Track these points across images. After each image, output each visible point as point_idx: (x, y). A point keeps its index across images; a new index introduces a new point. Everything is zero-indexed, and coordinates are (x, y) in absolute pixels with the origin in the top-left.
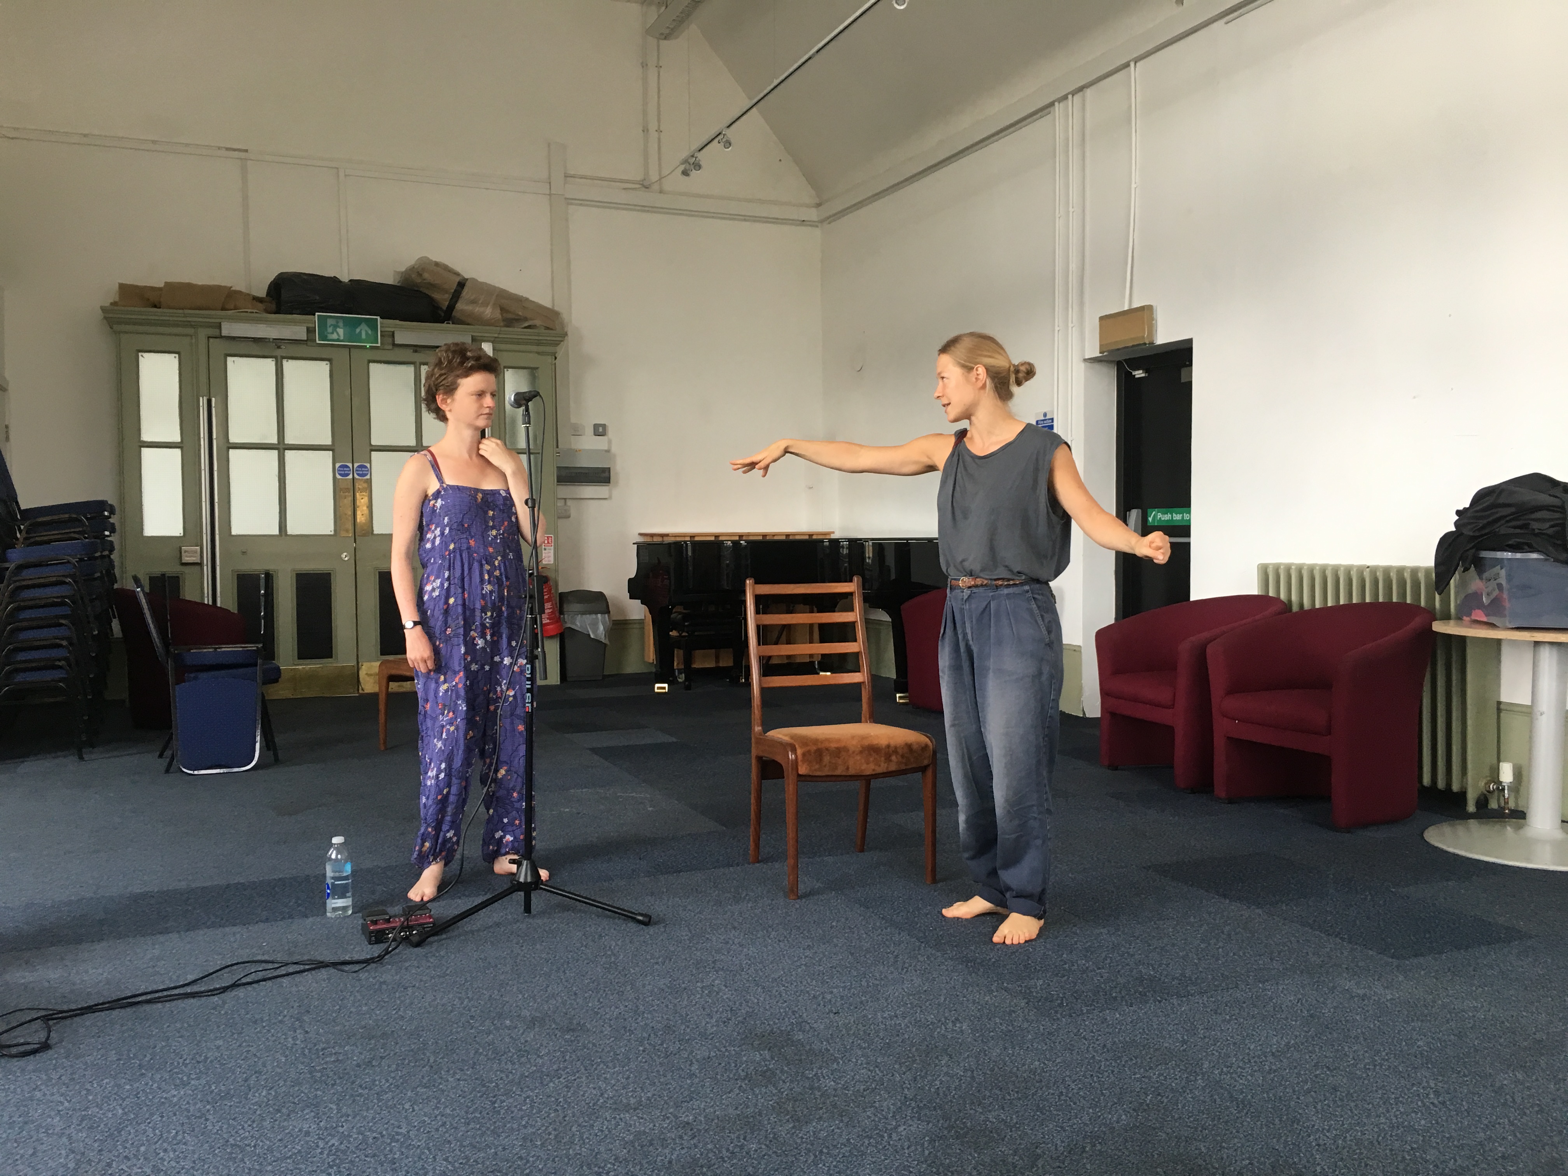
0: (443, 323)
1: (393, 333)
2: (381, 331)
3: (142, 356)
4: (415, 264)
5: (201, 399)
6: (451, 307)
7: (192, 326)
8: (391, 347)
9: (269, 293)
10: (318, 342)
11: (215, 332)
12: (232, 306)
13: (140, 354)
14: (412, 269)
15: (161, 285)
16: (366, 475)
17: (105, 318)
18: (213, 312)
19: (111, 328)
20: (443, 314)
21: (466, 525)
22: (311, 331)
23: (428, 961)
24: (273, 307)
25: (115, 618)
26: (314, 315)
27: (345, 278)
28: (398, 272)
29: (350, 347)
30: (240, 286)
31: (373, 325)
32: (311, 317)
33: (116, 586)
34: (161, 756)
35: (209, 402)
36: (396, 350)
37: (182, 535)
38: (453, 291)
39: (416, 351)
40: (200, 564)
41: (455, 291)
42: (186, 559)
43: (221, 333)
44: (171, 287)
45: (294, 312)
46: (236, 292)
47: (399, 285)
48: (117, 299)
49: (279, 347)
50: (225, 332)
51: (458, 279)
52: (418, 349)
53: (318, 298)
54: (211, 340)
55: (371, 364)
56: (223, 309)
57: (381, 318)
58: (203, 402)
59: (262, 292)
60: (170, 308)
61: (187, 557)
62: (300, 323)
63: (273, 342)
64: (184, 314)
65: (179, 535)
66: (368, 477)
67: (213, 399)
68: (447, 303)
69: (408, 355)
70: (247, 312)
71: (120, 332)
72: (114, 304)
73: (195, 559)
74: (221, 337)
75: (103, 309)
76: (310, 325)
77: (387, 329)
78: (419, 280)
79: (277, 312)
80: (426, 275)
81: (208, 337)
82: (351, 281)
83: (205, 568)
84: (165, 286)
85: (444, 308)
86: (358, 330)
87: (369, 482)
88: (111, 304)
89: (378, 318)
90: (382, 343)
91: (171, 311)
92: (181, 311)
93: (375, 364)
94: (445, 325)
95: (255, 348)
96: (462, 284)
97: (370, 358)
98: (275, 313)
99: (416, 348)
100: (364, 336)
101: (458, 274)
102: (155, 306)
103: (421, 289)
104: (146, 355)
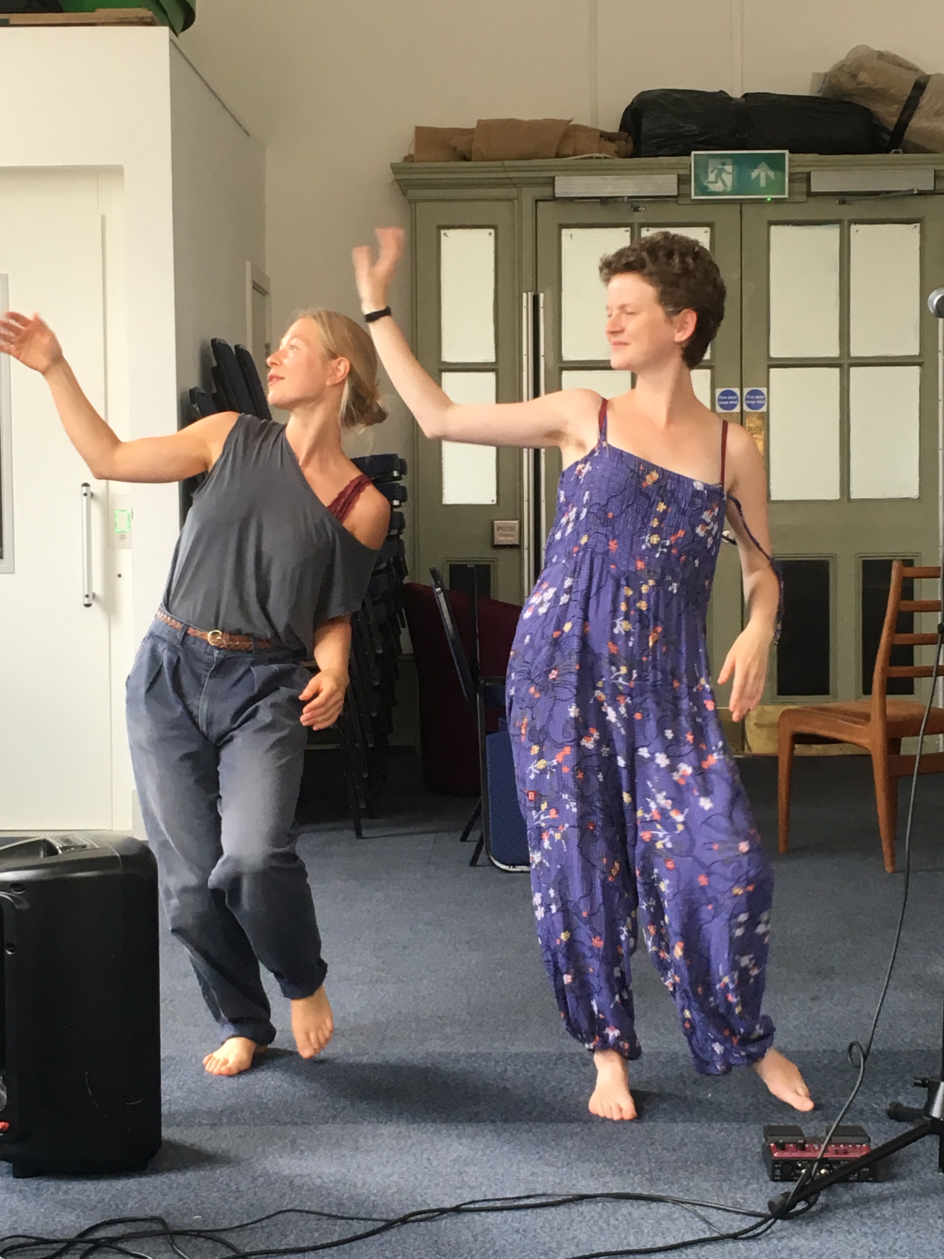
0: (888, 152)
1: (809, 174)
2: (790, 173)
3: (445, 234)
4: (847, 59)
5: (525, 295)
6: (902, 125)
7: (515, 185)
8: (804, 198)
9: (623, 126)
10: (693, 197)
11: (545, 192)
12: (571, 152)
13: (442, 232)
14: (841, 68)
15: (472, 125)
16: (761, 406)
17: (396, 180)
18: (543, 162)
19: (404, 194)
20: (887, 138)
21: (610, 515)
22: (683, 181)
23: (864, 1224)
24: (630, 146)
25: (404, 627)
26: (689, 155)
27: (736, 93)
28: (819, 74)
29: (741, 202)
30: (583, 119)
31: (776, 164)
32: (684, 158)
33: (406, 581)
34: (464, 839)
35: (536, 299)
36: (812, 200)
37: (495, 503)
38: (906, 98)
39: (843, 202)
40: (518, 547)
41: (910, 98)
42: (501, 539)
43: (554, 193)
44: (486, 126)
45: (659, 153)
46: (577, 128)
47: (820, 95)
48: (412, 151)
49: (636, 210)
50: (559, 193)
51: (912, 78)
52: (848, 198)
53: (695, 127)
54: (541, 204)
55: (773, 228)
56: (558, 156)
57: (791, 152)
58: (527, 299)
59: (612, 125)
60: (484, 160)
61: (502, 535)
62: (668, 169)
63: (627, 203)
64: (503, 166)
65: (490, 503)
66: (764, 409)
67: (542, 296)
68: (895, 120)
69: (833, 209)
70: (591, 158)
71: (416, 201)
72: (409, 159)
73: (512, 540)
74: (554, 199)
75: (395, 168)
76: (682, 172)
77: (799, 170)
78: (850, 86)
79: (635, 154)
80: (863, 76)
81: (537, 201)
82: (746, 95)
83: (526, 552)
84: (478, 126)
85: (891, 129)
86: (754, 175)
87: (765, 418)
88: (406, 159)
89: (786, 152)
90: (789, 195)
91: (487, 164)
92: (499, 163)
93: (780, 228)
94: (891, 156)
95: (601, 214)
96: (920, 87)
97: (773, 218)
98: (632, 156)
99: (843, 197)
100: (763, 183)
101: (912, 69)
102: (465, 159)
103: (855, 100)
104: (451, 233)
